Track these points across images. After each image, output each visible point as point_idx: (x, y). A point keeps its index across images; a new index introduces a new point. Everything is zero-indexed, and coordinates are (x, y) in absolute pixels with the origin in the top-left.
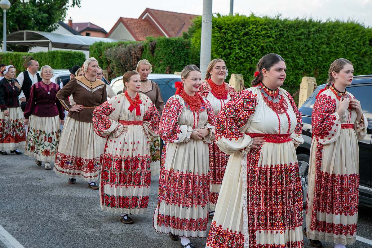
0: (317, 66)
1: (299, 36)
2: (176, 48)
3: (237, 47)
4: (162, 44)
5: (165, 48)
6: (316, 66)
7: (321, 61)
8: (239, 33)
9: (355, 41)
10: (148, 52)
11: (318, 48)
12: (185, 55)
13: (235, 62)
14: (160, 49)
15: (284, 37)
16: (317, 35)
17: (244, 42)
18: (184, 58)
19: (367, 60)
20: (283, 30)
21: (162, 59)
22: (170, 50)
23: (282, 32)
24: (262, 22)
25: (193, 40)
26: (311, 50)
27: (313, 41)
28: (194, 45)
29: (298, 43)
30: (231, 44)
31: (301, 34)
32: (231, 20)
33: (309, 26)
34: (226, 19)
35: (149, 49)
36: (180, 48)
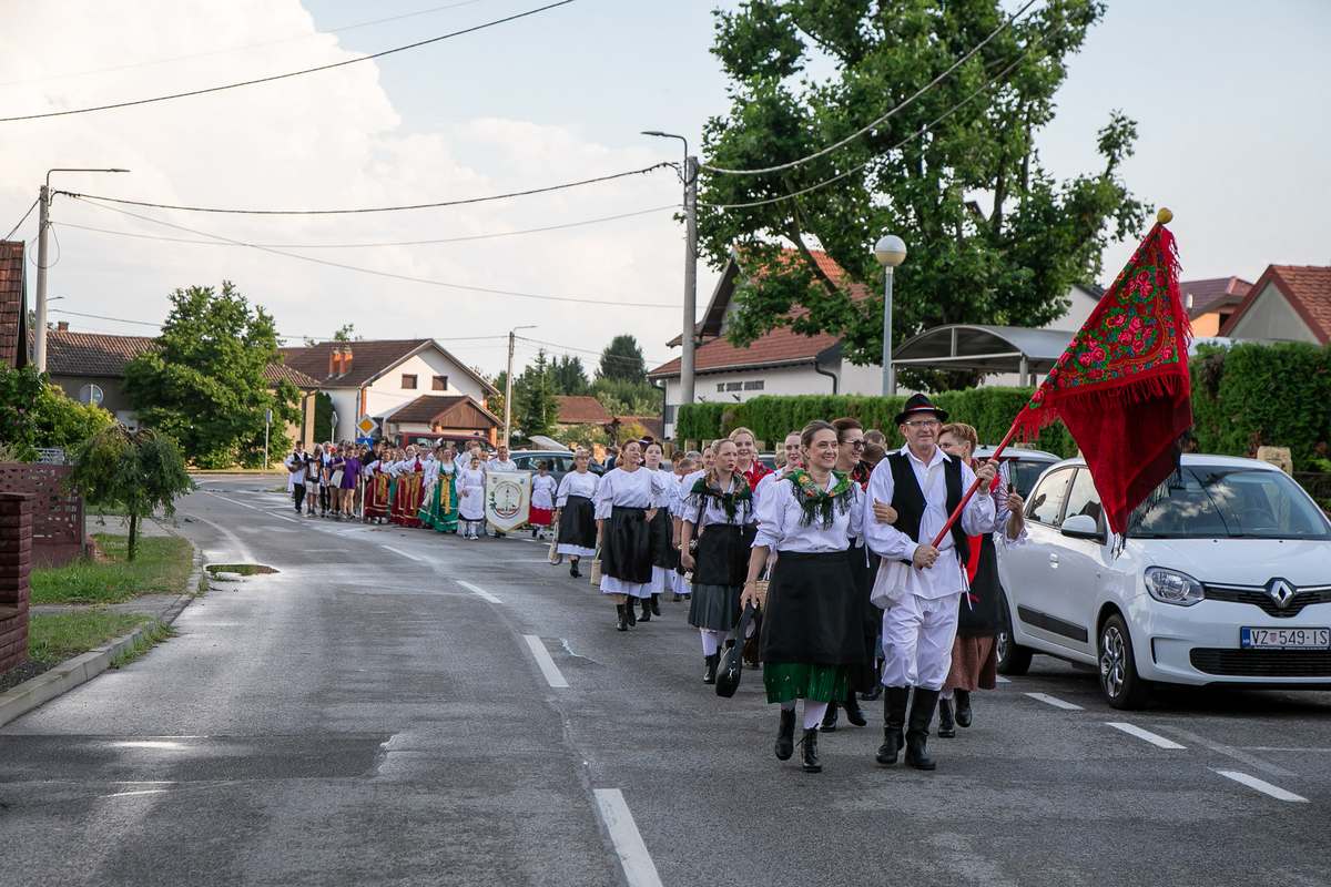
2: (1283, 375)
4: (1239, 364)
5: (1248, 374)
10: (1200, 388)
12: (1314, 394)
14: (1233, 380)
21: (1240, 407)
22: (1264, 381)
35: (1202, 379)
36: (1298, 374)
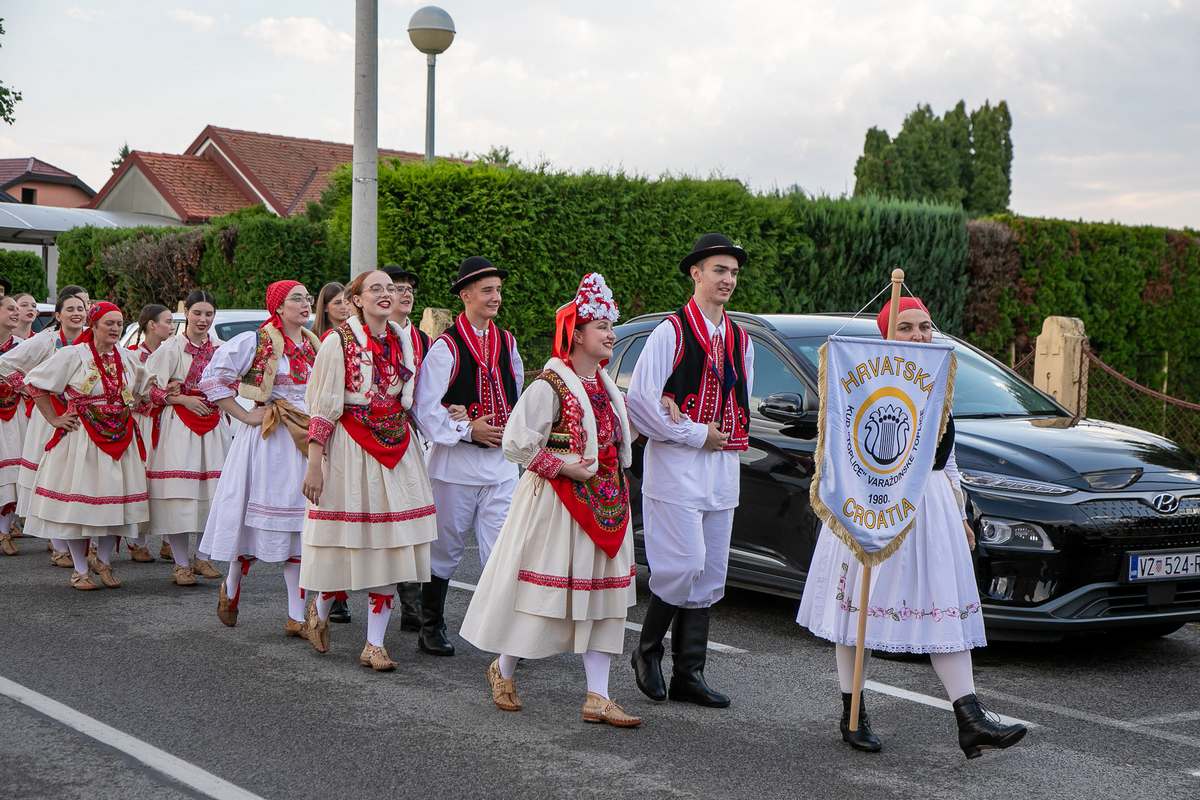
0: (641, 288)
1: (593, 216)
2: (289, 244)
3: (442, 242)
4: (253, 235)
5: (261, 243)
6: (637, 286)
7: (647, 274)
8: (445, 208)
9: (727, 228)
10: (218, 254)
11: (640, 244)
12: (312, 261)
13: (439, 279)
14: (248, 248)
15: (556, 218)
16: (638, 213)
17: (459, 229)
18: (311, 268)
19: (757, 272)
20: (554, 202)
21: (254, 270)
22: (275, 249)
23: (551, 206)
24: (503, 180)
25: (331, 224)
26: (624, 248)
27: (629, 227)
28: (335, 236)
29: (592, 231)
30: (426, 233)
31: (599, 210)
32: (426, 176)
33: (617, 190)
34: (413, 173)
35: (220, 246)
36: (300, 244)
